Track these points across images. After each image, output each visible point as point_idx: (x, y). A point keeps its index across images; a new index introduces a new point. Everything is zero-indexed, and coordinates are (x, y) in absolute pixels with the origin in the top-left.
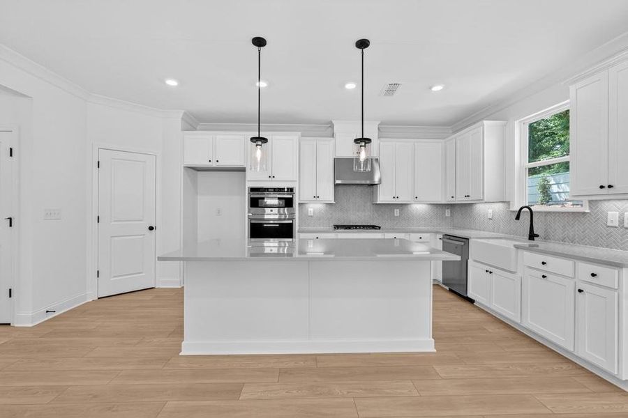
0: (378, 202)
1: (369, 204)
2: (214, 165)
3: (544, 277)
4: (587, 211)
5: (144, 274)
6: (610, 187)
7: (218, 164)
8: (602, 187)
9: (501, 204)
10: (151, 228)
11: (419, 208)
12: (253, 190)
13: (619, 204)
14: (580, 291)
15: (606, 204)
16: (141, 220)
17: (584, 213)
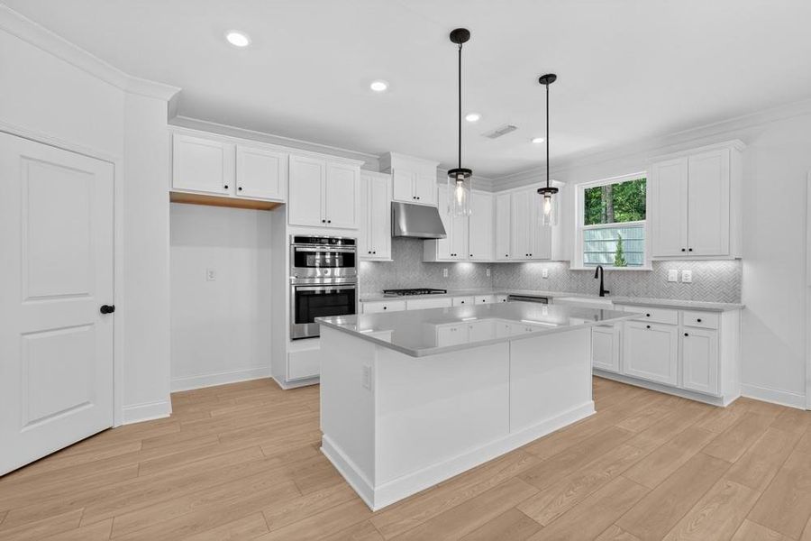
0: (437, 260)
1: (418, 262)
2: (231, 194)
3: (649, 327)
4: (651, 269)
5: (91, 405)
6: (691, 250)
7: (239, 193)
8: (683, 250)
9: (559, 263)
10: (107, 310)
11: (465, 268)
12: (299, 240)
13: (678, 264)
14: (686, 335)
15: (667, 264)
16: (86, 294)
17: (648, 271)
